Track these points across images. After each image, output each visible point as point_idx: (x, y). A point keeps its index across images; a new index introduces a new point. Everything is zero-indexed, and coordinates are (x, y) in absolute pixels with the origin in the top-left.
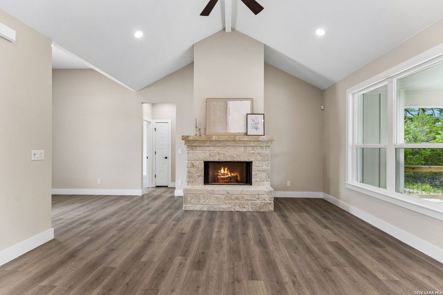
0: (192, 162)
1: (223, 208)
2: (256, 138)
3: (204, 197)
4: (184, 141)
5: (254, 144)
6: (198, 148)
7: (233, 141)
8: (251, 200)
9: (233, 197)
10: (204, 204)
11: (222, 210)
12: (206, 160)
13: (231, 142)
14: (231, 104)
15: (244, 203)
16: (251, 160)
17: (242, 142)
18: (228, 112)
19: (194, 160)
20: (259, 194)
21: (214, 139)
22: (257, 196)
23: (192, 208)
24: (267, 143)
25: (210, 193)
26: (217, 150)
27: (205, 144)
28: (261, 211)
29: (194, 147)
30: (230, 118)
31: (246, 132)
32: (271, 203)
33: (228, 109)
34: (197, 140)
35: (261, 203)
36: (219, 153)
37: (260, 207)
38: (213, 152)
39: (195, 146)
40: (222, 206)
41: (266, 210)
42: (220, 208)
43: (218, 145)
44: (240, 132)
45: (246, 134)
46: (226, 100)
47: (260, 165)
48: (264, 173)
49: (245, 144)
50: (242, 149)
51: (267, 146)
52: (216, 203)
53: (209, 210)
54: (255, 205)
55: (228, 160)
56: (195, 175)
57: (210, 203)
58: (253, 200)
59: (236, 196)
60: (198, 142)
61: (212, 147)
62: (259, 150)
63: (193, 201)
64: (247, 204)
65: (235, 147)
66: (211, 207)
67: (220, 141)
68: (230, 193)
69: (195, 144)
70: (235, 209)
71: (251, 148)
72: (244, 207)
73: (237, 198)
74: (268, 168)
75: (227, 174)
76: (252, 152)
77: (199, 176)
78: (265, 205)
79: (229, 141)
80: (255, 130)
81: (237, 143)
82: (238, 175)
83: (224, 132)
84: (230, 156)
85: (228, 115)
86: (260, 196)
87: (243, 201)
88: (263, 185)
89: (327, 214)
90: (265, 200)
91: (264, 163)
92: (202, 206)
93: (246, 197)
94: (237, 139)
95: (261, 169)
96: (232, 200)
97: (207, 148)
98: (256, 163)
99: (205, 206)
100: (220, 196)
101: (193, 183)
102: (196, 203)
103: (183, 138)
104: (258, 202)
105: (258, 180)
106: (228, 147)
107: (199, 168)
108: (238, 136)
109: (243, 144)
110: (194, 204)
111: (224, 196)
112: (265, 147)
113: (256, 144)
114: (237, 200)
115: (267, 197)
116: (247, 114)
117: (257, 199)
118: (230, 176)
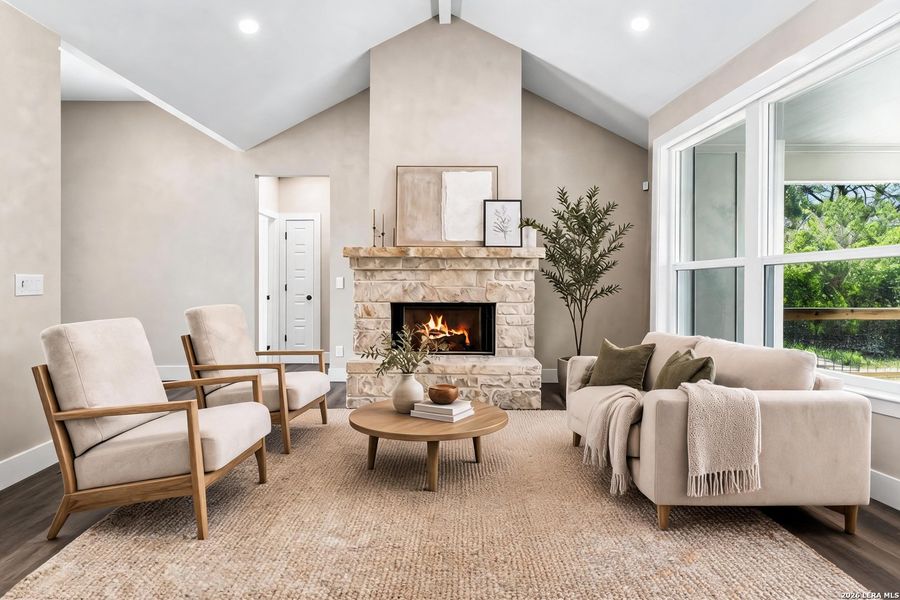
0: (366, 304)
2: (504, 254)
4: (348, 259)
5: (499, 265)
6: (377, 274)
7: (453, 259)
8: (493, 386)
9: (453, 381)
12: (394, 301)
13: (450, 262)
14: (450, 178)
15: (477, 392)
16: (492, 300)
17: (473, 262)
18: (443, 196)
19: (370, 301)
20: (509, 374)
21: (413, 255)
22: (506, 378)
24: (528, 263)
26: (420, 278)
27: (394, 265)
29: (370, 273)
30: (448, 208)
31: (482, 239)
32: (535, 393)
33: (443, 190)
34: (377, 257)
35: (514, 393)
36: (424, 286)
37: (512, 401)
38: (410, 284)
39: (372, 270)
41: (525, 407)
43: (421, 267)
44: (469, 239)
45: (483, 243)
46: (439, 170)
47: (513, 311)
48: (521, 330)
49: (480, 265)
50: (473, 277)
51: (526, 271)
54: (502, 397)
55: (444, 301)
56: (372, 332)
58: (498, 386)
59: (460, 377)
60: (377, 262)
61: (408, 273)
62: (510, 280)
63: (366, 388)
64: (484, 395)
65: (459, 272)
67: (426, 260)
68: (448, 372)
69: (371, 267)
71: (493, 273)
73: (462, 383)
74: (530, 317)
75: (443, 332)
76: (494, 282)
77: (380, 336)
78: (523, 395)
79: (446, 259)
80: (502, 235)
81: (464, 263)
82: (466, 334)
83: (434, 238)
84: (448, 292)
85: (443, 204)
86: (513, 377)
87: (474, 389)
88: (518, 354)
90: (521, 385)
91: (521, 307)
92: (386, 399)
93: (481, 380)
94: (464, 256)
95: (515, 320)
97: (396, 276)
98: (503, 307)
100: (426, 377)
102: (374, 393)
103: (347, 252)
104: (508, 389)
105: (509, 343)
106: (444, 272)
107: (380, 318)
108: (464, 249)
109: (476, 265)
110: (369, 395)
111: (435, 378)
112: (522, 273)
113: (504, 265)
114: (463, 386)
115: (526, 380)
116: (485, 201)
117: (508, 382)
118: (448, 335)
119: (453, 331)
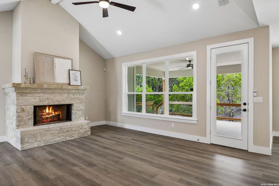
0: (23, 107)
1: (58, 141)
2: (76, 88)
3: (41, 135)
4: (14, 88)
5: (75, 91)
6: (28, 95)
7: (60, 89)
8: (77, 130)
9: (65, 131)
10: (41, 141)
11: (56, 142)
12: (36, 105)
13: (58, 90)
14: (56, 60)
15: (72, 134)
16: (72, 103)
17: (66, 90)
18: (54, 66)
19: (24, 105)
20: (82, 126)
21: (45, 87)
22: (81, 127)
23: (29, 147)
24: (83, 91)
25: (47, 131)
26: (47, 96)
27: (36, 91)
28: (84, 136)
29: (24, 94)
30: (57, 71)
31: (69, 83)
32: (89, 130)
33: (54, 64)
34: (29, 88)
35: (83, 131)
36: (48, 99)
37: (83, 134)
38: (43, 98)
39: (26, 93)
40: (56, 139)
41: (87, 135)
42: (55, 141)
43: (47, 92)
44: (64, 82)
45: (69, 84)
46: (53, 57)
47: (79, 106)
48: (81, 112)
49: (69, 92)
50: (66, 95)
51: (82, 93)
52: (52, 138)
53: (45, 144)
54: (80, 133)
55: (56, 104)
56: (25, 118)
57: (47, 139)
58: (79, 130)
59: (67, 129)
60: (28, 90)
61: (42, 94)
62: (78, 96)
63: (30, 140)
64: (74, 134)
65: (61, 94)
66: (47, 142)
67: (49, 89)
68: (63, 128)
69: (26, 91)
70: (66, 139)
71: (72, 94)
72: (73, 137)
73: (68, 131)
74: (84, 107)
75: (52, 114)
76: (73, 97)
77: (29, 119)
78: (86, 132)
79: (57, 89)
80: (75, 82)
81: (63, 91)
82: (61, 114)
83: (52, 81)
84: (57, 100)
85: (55, 69)
86: (83, 127)
87: (71, 133)
88: (80, 120)
89: (116, 130)
90: (85, 129)
91: (81, 105)
92: (39, 143)
93: (73, 129)
94: (64, 88)
95: (79, 109)
96: (64, 133)
97: (37, 95)
98: (76, 105)
99: (42, 142)
100: (55, 131)
101: (23, 126)
102: (33, 141)
103: (15, 85)
104: (82, 131)
105: (77, 117)
106: (56, 94)
107: (29, 112)
108: (64, 86)
109: (67, 91)
110: (32, 143)
111: (58, 131)
112: (81, 94)
113: (76, 91)
114: (68, 132)
115: (86, 127)
116: (69, 70)
117: (81, 129)
118: (53, 114)
119: (56, 113)
